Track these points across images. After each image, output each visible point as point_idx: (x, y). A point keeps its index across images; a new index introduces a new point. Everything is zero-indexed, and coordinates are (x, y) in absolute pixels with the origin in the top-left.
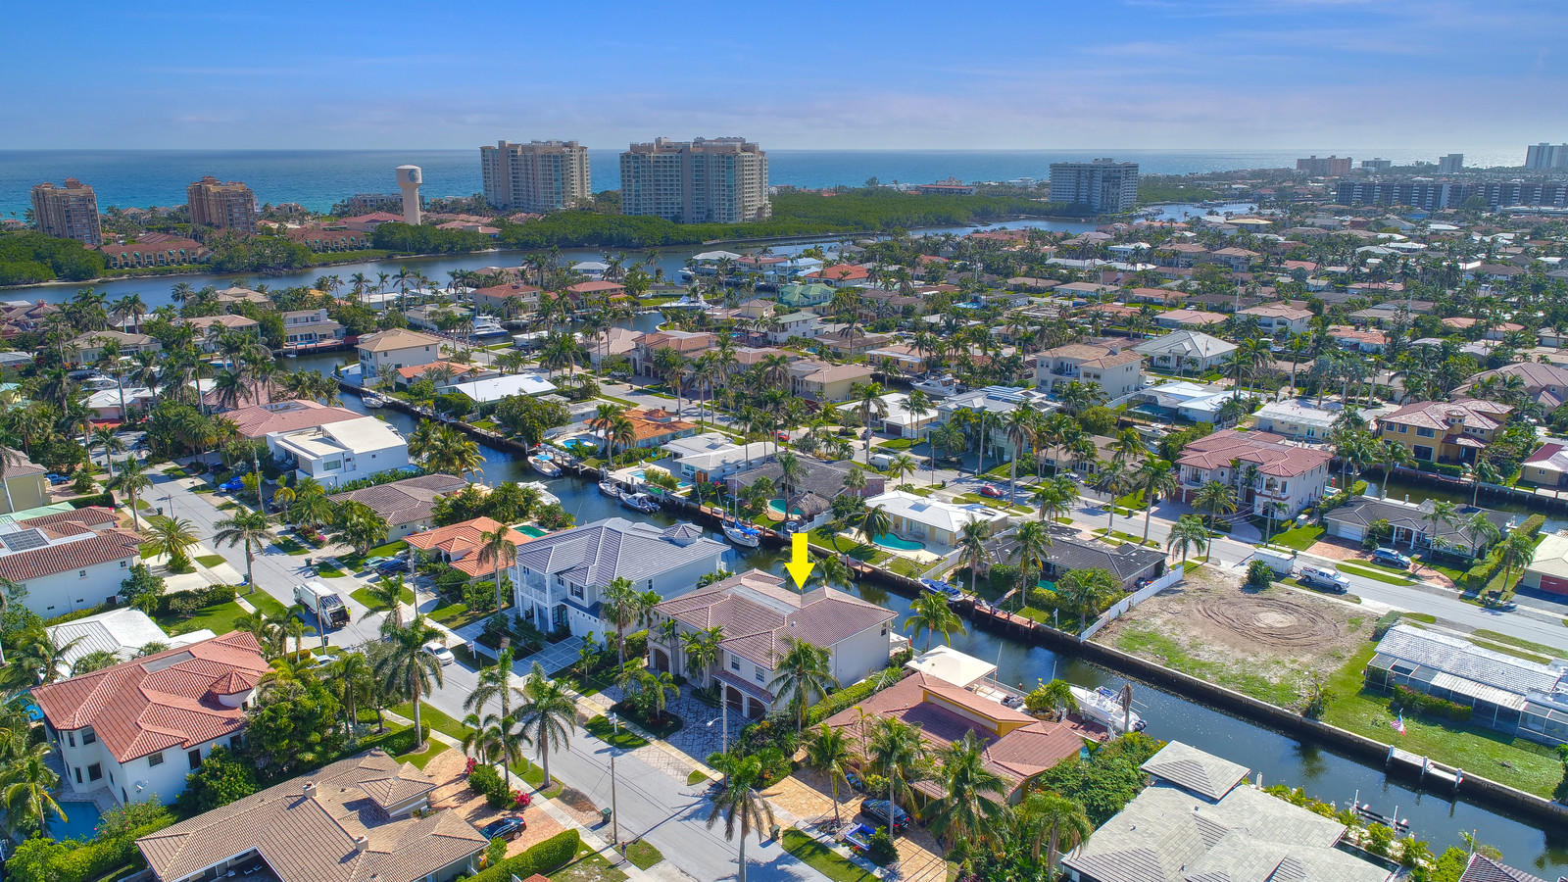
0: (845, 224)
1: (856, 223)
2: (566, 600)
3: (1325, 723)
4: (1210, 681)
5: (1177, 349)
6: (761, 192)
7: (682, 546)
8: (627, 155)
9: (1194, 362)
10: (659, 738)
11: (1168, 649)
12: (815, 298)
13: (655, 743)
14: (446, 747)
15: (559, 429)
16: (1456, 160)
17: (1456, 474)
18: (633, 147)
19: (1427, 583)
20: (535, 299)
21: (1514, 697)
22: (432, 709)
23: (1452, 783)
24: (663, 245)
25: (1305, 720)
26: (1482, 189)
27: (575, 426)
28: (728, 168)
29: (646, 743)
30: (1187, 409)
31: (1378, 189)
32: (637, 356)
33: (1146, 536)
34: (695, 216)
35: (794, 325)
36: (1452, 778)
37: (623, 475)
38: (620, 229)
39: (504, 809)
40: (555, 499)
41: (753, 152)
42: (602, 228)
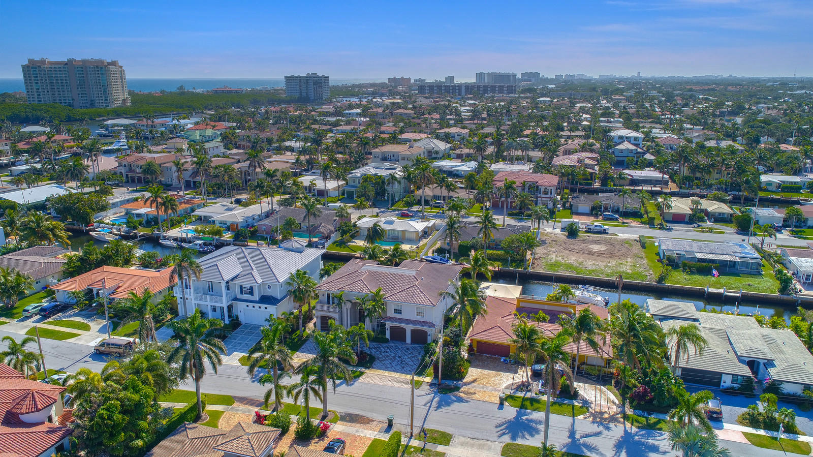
0: (181, 107)
1: (189, 107)
2: (236, 299)
3: (668, 284)
4: (603, 277)
5: (428, 147)
6: (123, 90)
7: (301, 252)
8: (28, 66)
9: (437, 152)
10: (368, 368)
11: (569, 267)
12: (209, 137)
13: (367, 371)
14: (221, 413)
15: (103, 213)
16: (451, 79)
17: (590, 184)
18: (30, 61)
19: (631, 225)
20: (8, 147)
21: (730, 257)
22: (183, 391)
23: (738, 297)
24: (67, 121)
25: (658, 285)
26: (476, 88)
27: (112, 211)
28: (102, 74)
29: (362, 373)
30: (458, 171)
31: (435, 87)
32: (123, 170)
33: (504, 223)
34: (81, 105)
35: (211, 149)
36: (738, 295)
37: (175, 232)
38: (34, 112)
39: (313, 438)
40: (142, 251)
41: (115, 66)
42: (19, 112)
